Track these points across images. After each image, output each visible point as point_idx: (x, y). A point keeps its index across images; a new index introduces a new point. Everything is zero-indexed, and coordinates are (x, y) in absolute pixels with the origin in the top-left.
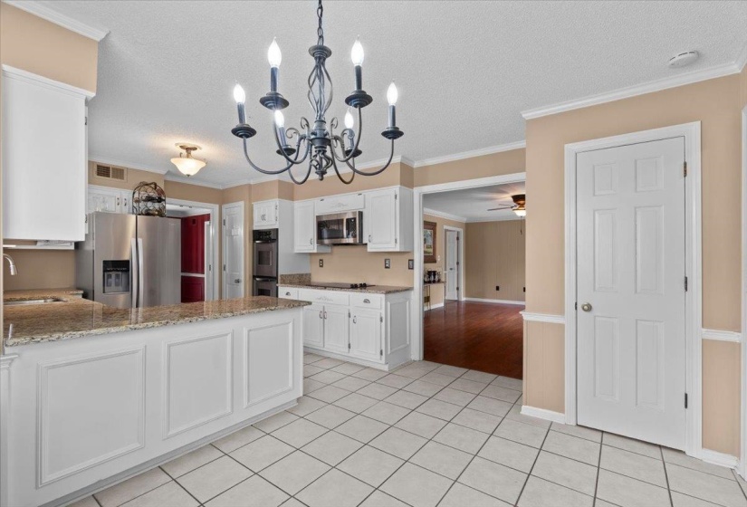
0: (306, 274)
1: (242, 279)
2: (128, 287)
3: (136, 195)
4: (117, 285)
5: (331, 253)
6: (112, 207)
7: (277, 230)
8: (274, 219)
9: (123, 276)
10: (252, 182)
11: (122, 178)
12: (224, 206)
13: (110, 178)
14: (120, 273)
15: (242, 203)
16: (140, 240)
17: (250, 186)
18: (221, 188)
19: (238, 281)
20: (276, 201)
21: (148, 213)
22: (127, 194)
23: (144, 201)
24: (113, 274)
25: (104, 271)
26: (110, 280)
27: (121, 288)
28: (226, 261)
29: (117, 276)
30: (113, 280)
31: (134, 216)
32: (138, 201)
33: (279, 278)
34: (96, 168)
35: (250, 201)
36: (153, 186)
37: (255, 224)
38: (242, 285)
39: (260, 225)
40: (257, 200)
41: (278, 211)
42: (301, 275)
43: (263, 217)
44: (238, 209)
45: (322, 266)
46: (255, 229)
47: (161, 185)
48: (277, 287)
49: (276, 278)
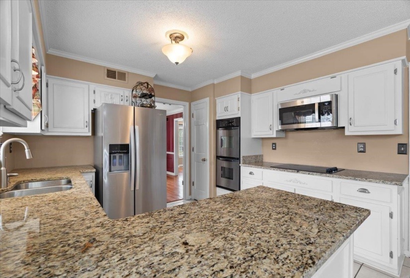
0: (260, 155)
1: (208, 158)
2: (128, 168)
3: (134, 92)
4: (120, 164)
5: (286, 138)
6: (117, 101)
7: (240, 118)
8: (236, 110)
9: (124, 157)
10: (216, 82)
11: (124, 80)
12: (193, 104)
13: (116, 80)
14: (122, 155)
15: (207, 99)
16: (137, 127)
17: (214, 84)
18: (190, 90)
19: (204, 160)
20: (239, 94)
21: (142, 106)
22: (128, 93)
23: (140, 97)
24: (117, 156)
25: (110, 153)
26: (115, 160)
27: (123, 167)
28: (194, 144)
29: (120, 157)
30: (117, 160)
31: (133, 107)
32: (135, 97)
33: (241, 159)
34: (106, 71)
35: (214, 97)
36: (146, 84)
37: (218, 115)
38: (208, 162)
39: (222, 115)
40: (220, 95)
41: (240, 102)
42: (256, 156)
43: (226, 109)
44: (204, 104)
45: (275, 149)
46: (218, 119)
47: (151, 84)
48: (240, 167)
49: (239, 159)
